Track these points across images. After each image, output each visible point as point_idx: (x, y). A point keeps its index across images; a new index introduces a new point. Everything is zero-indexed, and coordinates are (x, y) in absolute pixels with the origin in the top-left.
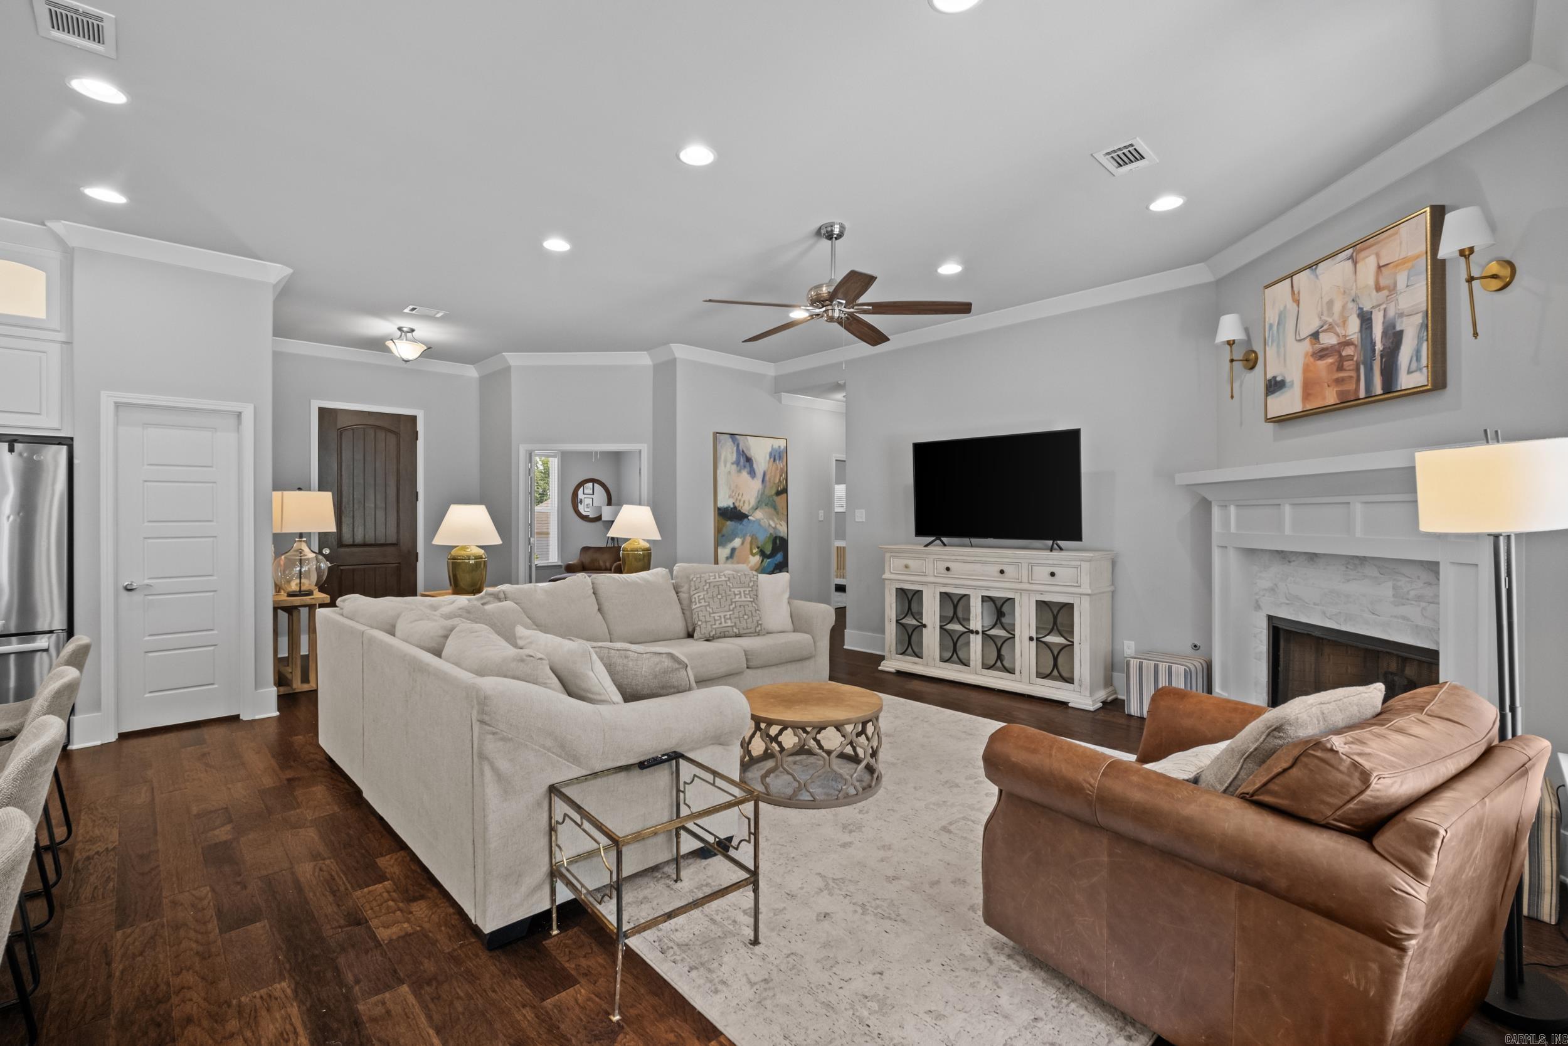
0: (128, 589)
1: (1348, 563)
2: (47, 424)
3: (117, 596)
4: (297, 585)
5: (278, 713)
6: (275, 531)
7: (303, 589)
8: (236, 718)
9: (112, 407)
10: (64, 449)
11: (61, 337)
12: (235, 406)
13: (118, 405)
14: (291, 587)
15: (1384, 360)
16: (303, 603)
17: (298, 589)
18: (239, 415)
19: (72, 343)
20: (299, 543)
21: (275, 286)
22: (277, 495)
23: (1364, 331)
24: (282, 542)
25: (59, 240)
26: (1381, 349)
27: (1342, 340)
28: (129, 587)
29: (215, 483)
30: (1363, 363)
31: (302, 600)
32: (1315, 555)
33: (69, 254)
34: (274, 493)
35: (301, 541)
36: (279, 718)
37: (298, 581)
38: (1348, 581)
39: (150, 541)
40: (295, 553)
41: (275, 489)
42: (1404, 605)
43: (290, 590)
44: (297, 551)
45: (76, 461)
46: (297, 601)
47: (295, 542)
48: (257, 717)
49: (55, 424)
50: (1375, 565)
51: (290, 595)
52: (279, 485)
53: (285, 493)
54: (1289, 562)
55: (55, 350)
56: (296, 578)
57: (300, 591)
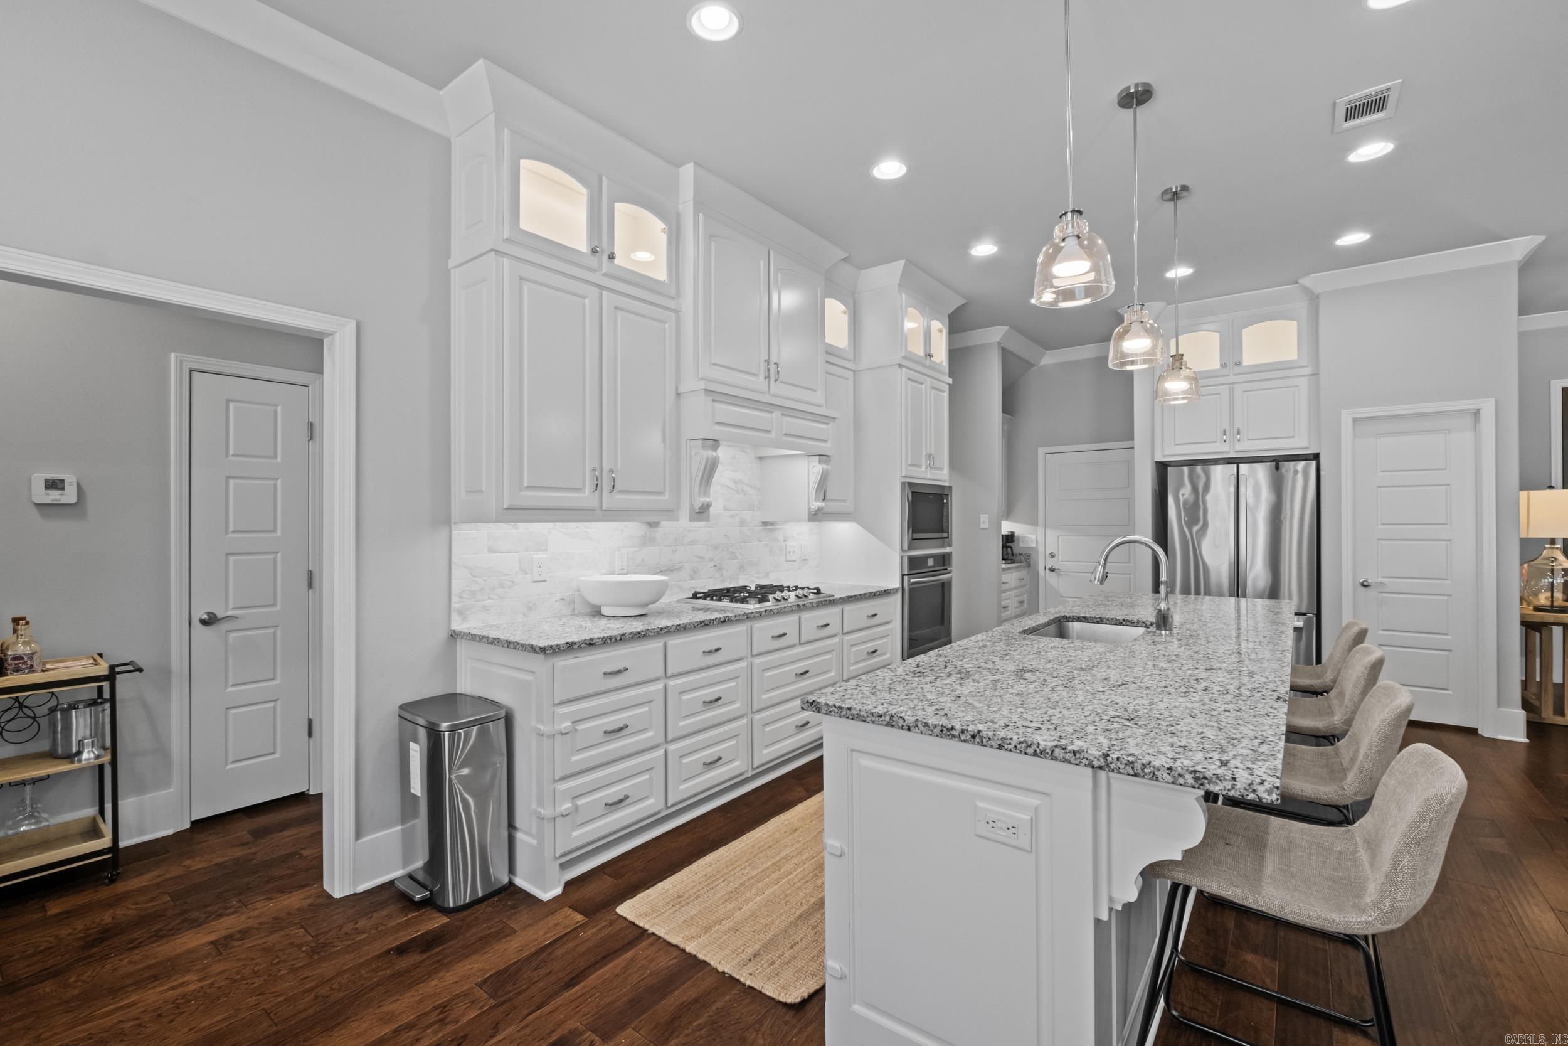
0: (1364, 585)
2: (1300, 444)
3: (1355, 591)
4: (1547, 598)
5: (1527, 741)
6: (1523, 535)
7: (1555, 604)
8: (1473, 731)
9: (1350, 422)
10: (1314, 463)
11: (1308, 371)
12: (1471, 404)
13: (1355, 420)
14: (1539, 600)
16: (1558, 621)
17: (1549, 603)
18: (1477, 413)
19: (1318, 374)
20: (1550, 550)
21: (1519, 262)
22: (1523, 494)
24: (1530, 548)
25: (1307, 291)
28: (1365, 584)
29: (1449, 485)
31: (1557, 617)
33: (1314, 300)
34: (1521, 493)
35: (1553, 548)
36: (1527, 746)
37: (1549, 594)
39: (1383, 542)
40: (1545, 562)
41: (1522, 488)
43: (1536, 603)
44: (1548, 559)
45: (1322, 473)
46: (1549, 617)
47: (1545, 548)
48: (1500, 737)
49: (1305, 444)
51: (1536, 609)
52: (1527, 484)
53: (1532, 492)
55: (1304, 383)
56: (1546, 591)
57: (1552, 606)
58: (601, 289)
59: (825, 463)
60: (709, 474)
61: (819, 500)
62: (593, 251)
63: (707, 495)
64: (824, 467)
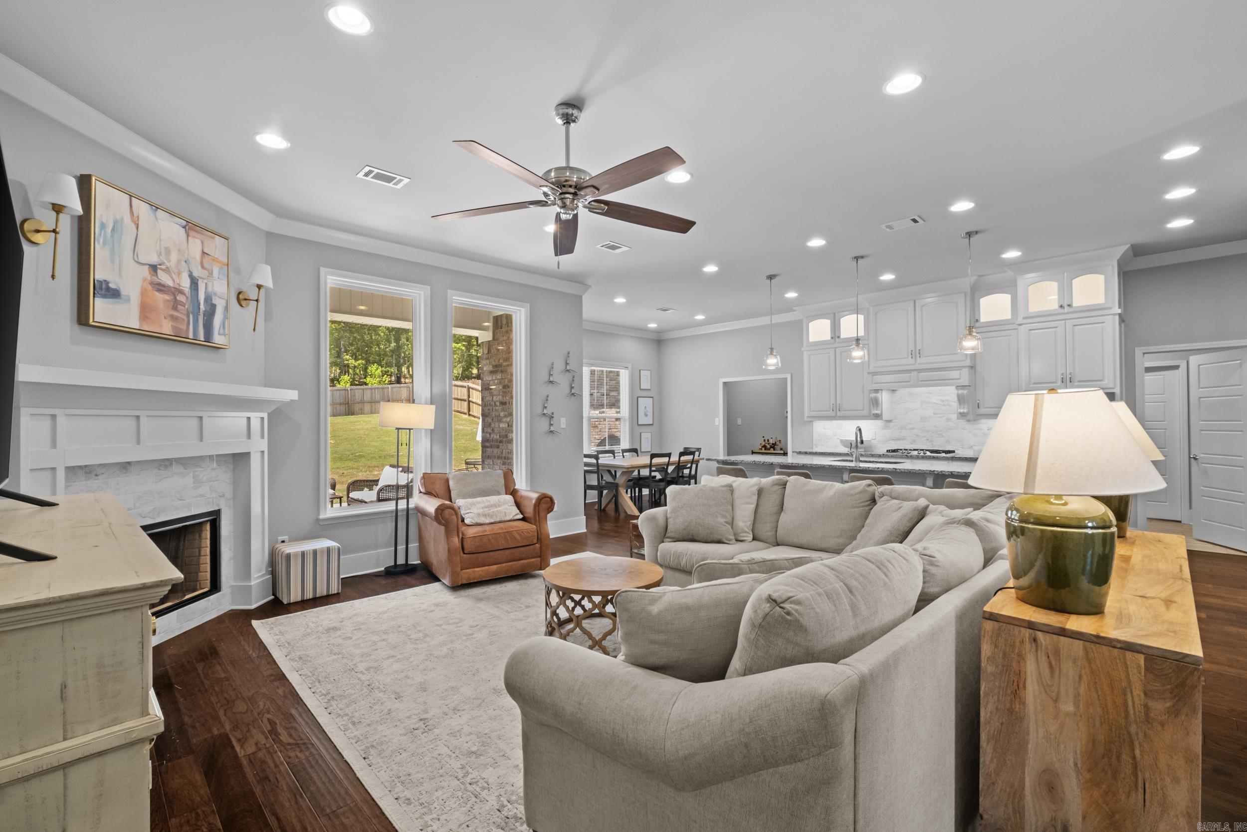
1: (161, 465)
15: (205, 318)
23: (193, 290)
26: (204, 309)
27: (177, 286)
30: (192, 313)
32: (129, 463)
38: (161, 480)
42: (200, 487)
50: (181, 464)
54: (96, 475)
58: (835, 348)
59: (962, 389)
60: (875, 402)
61: (964, 408)
62: (832, 338)
63: (877, 410)
64: (960, 392)
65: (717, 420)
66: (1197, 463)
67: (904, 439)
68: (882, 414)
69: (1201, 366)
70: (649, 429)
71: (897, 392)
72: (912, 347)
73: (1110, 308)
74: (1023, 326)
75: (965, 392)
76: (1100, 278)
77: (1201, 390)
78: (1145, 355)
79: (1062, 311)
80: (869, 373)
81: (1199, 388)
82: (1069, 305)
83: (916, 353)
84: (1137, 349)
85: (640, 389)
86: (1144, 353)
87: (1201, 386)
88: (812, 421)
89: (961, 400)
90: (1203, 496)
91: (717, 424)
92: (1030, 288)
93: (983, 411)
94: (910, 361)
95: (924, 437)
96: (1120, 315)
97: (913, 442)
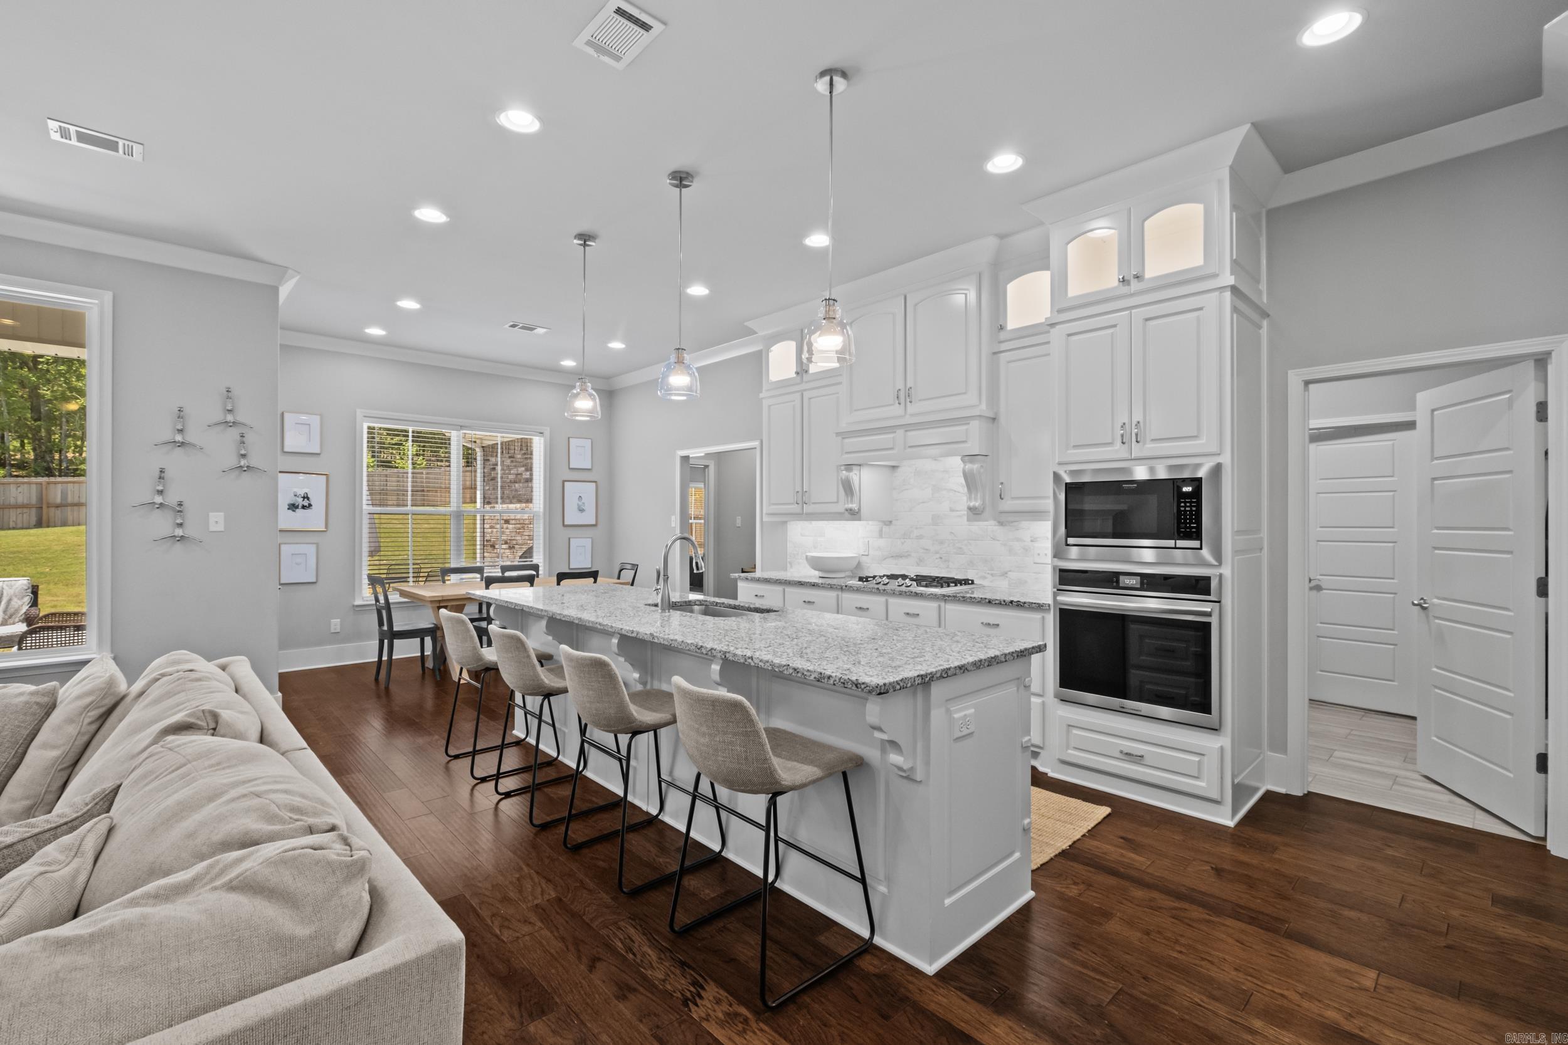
58: (802, 392)
59: (971, 462)
60: (848, 488)
61: (976, 500)
62: (797, 373)
63: (852, 502)
64: (969, 466)
65: (673, 518)
66: (1427, 617)
67: (907, 557)
68: (859, 509)
69: (1436, 413)
70: (590, 532)
71: (899, 470)
72: (900, 385)
73: (1215, 276)
74: (1058, 327)
75: (975, 467)
76: (1194, 211)
77: (1436, 462)
78: (1311, 386)
79: (1125, 290)
80: (838, 434)
81: (1433, 458)
82: (1137, 277)
83: (905, 396)
84: (1291, 374)
85: (569, 468)
86: (1307, 383)
87: (1436, 455)
88: (785, 523)
89: (970, 480)
90: (1436, 687)
91: (673, 525)
92: (1070, 246)
93: (1008, 505)
94: (897, 410)
95: (937, 553)
96: (1234, 289)
97: (920, 562)
